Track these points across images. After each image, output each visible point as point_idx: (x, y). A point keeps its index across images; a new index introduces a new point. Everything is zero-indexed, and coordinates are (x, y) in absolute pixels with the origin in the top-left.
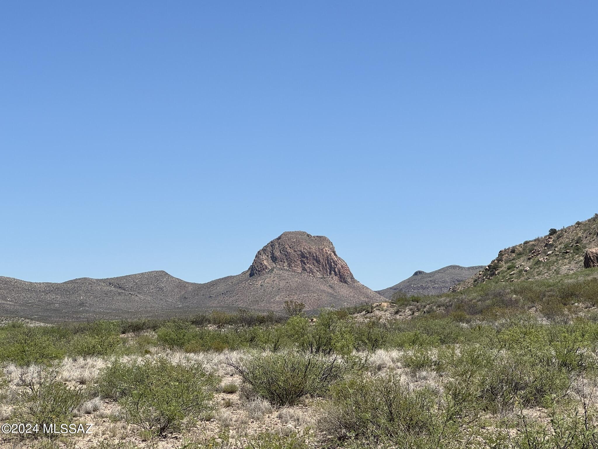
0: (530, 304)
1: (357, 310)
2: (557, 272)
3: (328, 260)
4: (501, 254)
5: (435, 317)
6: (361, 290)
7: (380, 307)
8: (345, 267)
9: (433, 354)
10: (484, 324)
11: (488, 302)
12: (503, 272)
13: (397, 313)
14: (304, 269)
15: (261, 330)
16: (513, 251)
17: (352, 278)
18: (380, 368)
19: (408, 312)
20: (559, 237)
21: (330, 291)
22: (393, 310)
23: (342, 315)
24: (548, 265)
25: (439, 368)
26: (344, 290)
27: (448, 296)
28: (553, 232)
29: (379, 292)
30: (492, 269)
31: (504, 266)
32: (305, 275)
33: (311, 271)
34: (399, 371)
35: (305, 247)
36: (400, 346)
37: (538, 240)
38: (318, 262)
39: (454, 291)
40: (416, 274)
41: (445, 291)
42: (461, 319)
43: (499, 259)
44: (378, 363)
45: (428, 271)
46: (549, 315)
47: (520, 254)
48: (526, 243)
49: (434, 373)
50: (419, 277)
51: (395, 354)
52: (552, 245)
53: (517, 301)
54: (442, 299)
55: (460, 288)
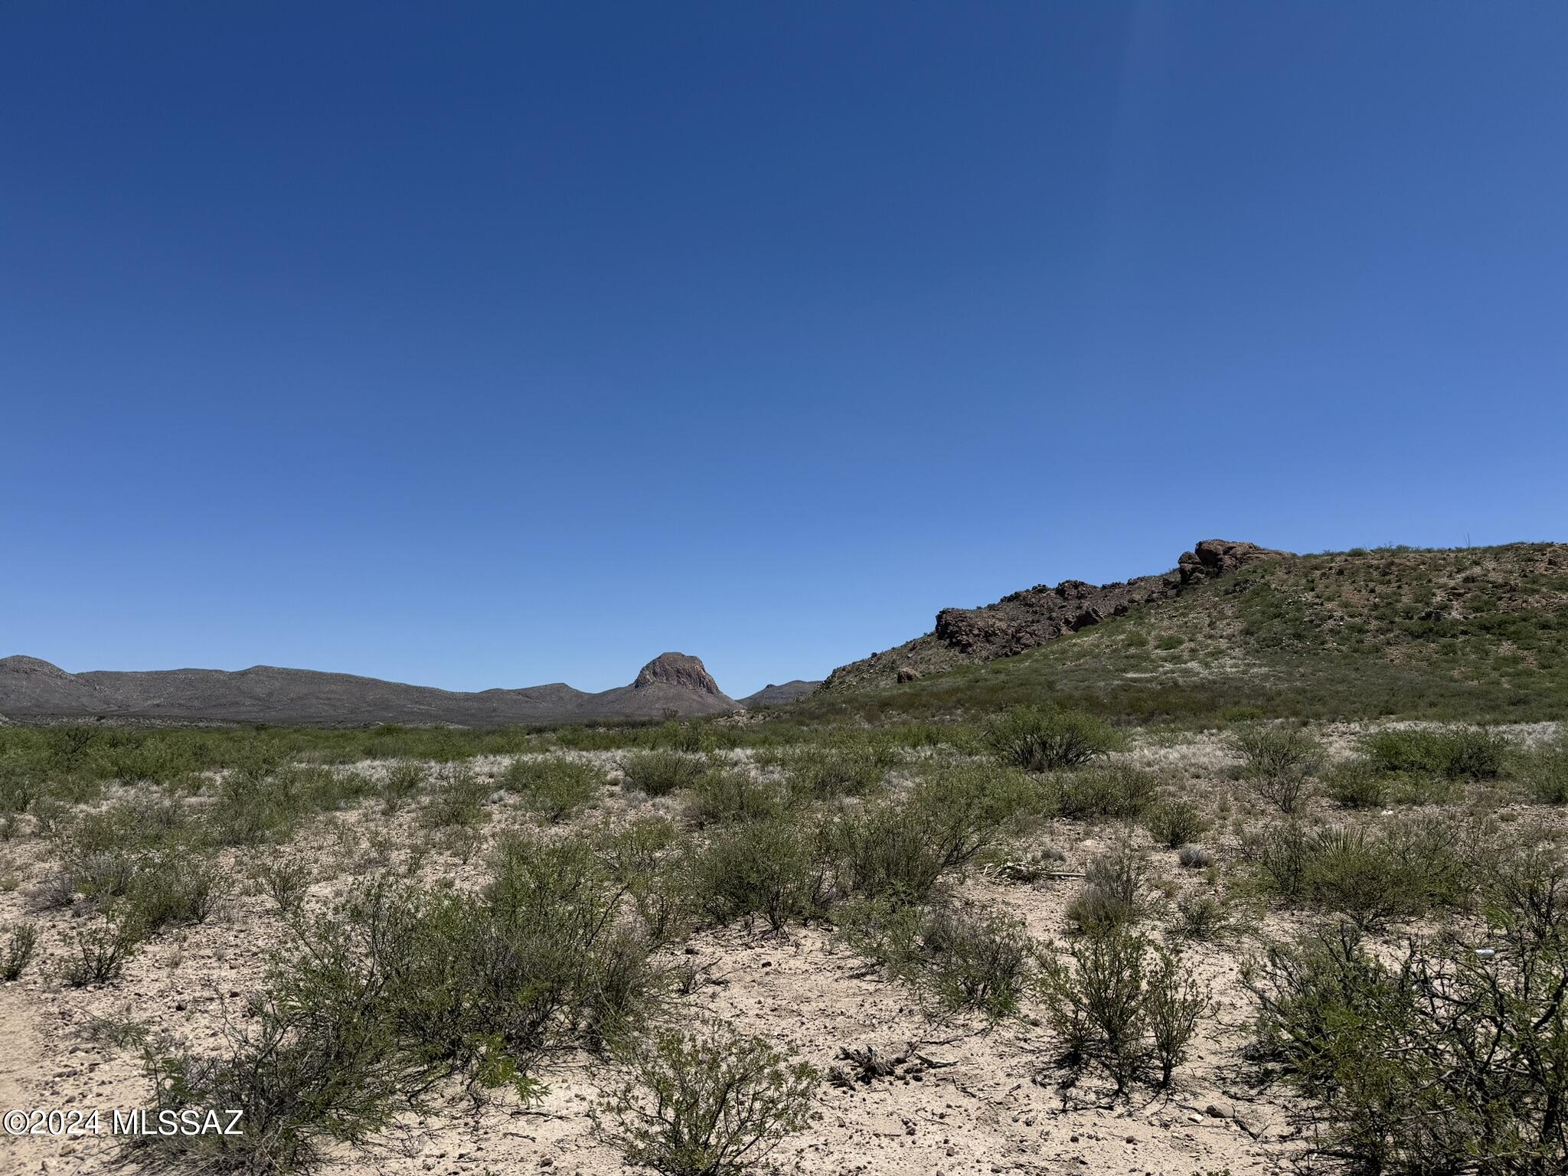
0: (856, 712)
1: (720, 715)
2: (877, 686)
3: (699, 675)
4: (835, 672)
5: (781, 722)
6: (724, 699)
7: (738, 714)
8: (712, 681)
9: (779, 752)
10: (820, 728)
11: (824, 710)
12: (836, 686)
13: (752, 718)
14: (679, 682)
15: (642, 731)
16: (844, 670)
17: (717, 689)
18: (736, 764)
19: (761, 717)
20: (879, 659)
21: (700, 699)
22: (749, 716)
23: (708, 720)
24: (870, 681)
25: (783, 764)
26: (710, 699)
27: (793, 705)
28: (874, 655)
29: (738, 701)
30: (827, 684)
31: (837, 681)
32: (680, 687)
33: (685, 684)
34: (752, 766)
35: (680, 665)
36: (753, 745)
37: (863, 661)
38: (690, 676)
39: (797, 701)
40: (768, 686)
41: (791, 700)
42: (803, 724)
43: (833, 676)
44: (735, 759)
45: (777, 684)
46: (870, 721)
47: (849, 672)
48: (854, 663)
49: (779, 768)
50: (771, 689)
51: (749, 752)
52: (873, 665)
53: (846, 709)
54: (788, 707)
55: (802, 699)
